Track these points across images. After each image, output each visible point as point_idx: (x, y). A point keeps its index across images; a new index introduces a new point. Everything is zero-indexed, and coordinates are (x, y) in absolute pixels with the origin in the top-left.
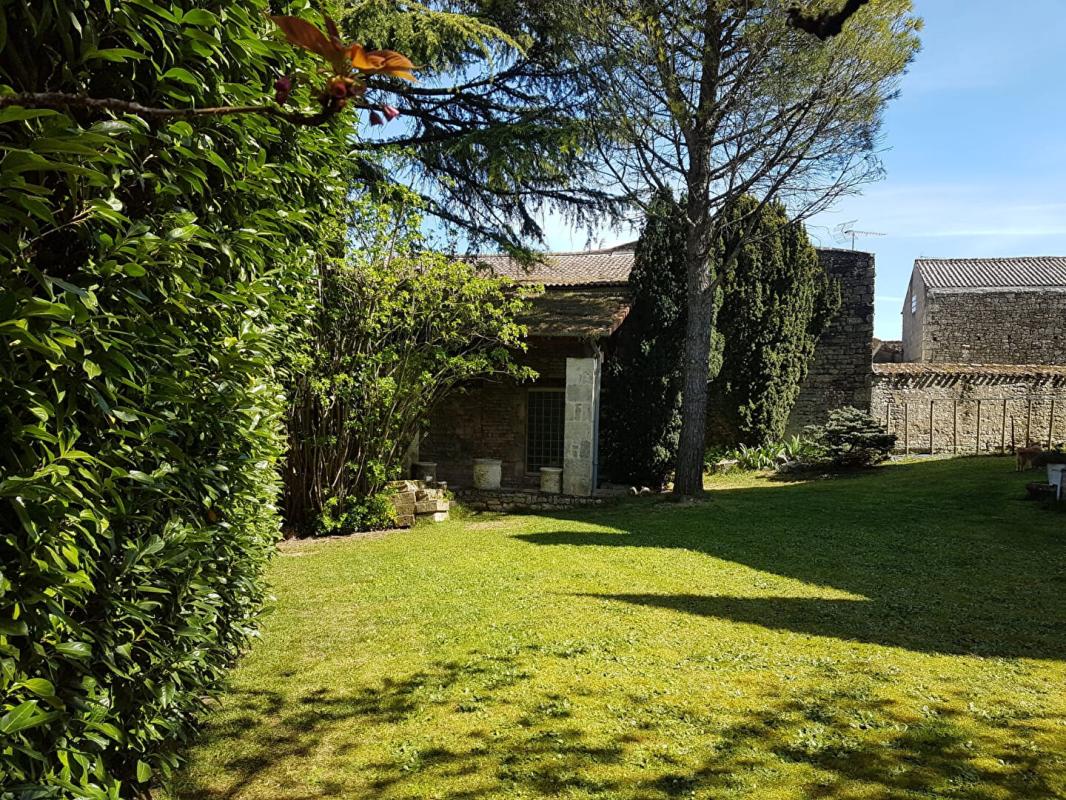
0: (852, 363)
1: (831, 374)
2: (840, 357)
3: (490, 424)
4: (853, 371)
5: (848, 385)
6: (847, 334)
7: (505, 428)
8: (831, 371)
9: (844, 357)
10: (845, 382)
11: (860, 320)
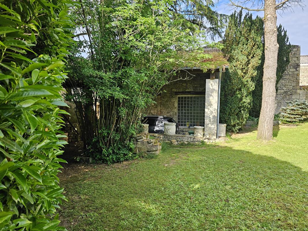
0: (291, 85)
1: (283, 89)
2: (287, 83)
3: (164, 108)
4: (292, 88)
5: (290, 93)
6: (289, 75)
7: (169, 110)
8: (283, 88)
9: (288, 83)
10: (289, 92)
11: (295, 70)
